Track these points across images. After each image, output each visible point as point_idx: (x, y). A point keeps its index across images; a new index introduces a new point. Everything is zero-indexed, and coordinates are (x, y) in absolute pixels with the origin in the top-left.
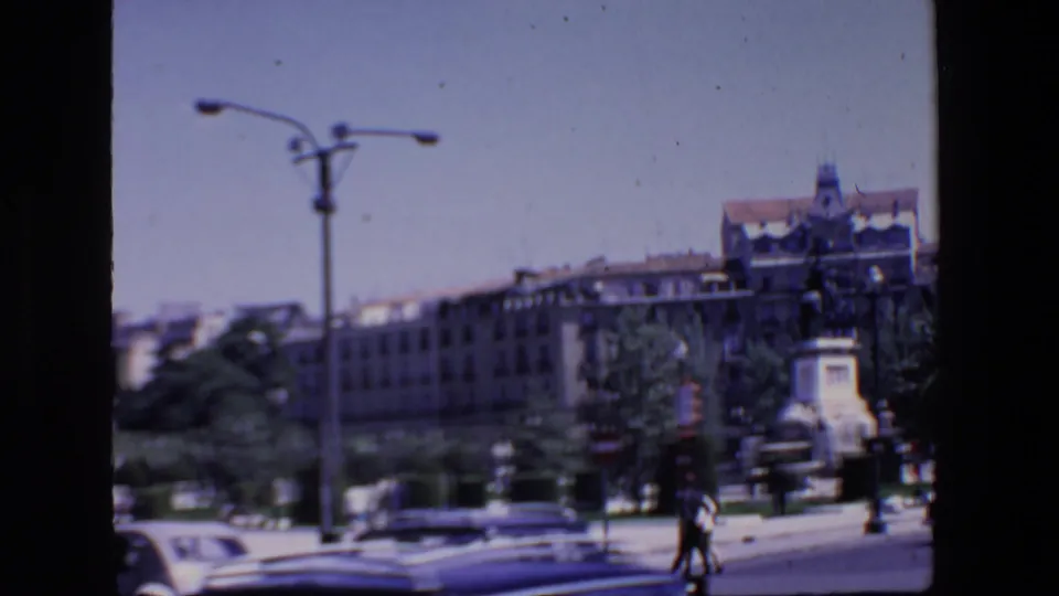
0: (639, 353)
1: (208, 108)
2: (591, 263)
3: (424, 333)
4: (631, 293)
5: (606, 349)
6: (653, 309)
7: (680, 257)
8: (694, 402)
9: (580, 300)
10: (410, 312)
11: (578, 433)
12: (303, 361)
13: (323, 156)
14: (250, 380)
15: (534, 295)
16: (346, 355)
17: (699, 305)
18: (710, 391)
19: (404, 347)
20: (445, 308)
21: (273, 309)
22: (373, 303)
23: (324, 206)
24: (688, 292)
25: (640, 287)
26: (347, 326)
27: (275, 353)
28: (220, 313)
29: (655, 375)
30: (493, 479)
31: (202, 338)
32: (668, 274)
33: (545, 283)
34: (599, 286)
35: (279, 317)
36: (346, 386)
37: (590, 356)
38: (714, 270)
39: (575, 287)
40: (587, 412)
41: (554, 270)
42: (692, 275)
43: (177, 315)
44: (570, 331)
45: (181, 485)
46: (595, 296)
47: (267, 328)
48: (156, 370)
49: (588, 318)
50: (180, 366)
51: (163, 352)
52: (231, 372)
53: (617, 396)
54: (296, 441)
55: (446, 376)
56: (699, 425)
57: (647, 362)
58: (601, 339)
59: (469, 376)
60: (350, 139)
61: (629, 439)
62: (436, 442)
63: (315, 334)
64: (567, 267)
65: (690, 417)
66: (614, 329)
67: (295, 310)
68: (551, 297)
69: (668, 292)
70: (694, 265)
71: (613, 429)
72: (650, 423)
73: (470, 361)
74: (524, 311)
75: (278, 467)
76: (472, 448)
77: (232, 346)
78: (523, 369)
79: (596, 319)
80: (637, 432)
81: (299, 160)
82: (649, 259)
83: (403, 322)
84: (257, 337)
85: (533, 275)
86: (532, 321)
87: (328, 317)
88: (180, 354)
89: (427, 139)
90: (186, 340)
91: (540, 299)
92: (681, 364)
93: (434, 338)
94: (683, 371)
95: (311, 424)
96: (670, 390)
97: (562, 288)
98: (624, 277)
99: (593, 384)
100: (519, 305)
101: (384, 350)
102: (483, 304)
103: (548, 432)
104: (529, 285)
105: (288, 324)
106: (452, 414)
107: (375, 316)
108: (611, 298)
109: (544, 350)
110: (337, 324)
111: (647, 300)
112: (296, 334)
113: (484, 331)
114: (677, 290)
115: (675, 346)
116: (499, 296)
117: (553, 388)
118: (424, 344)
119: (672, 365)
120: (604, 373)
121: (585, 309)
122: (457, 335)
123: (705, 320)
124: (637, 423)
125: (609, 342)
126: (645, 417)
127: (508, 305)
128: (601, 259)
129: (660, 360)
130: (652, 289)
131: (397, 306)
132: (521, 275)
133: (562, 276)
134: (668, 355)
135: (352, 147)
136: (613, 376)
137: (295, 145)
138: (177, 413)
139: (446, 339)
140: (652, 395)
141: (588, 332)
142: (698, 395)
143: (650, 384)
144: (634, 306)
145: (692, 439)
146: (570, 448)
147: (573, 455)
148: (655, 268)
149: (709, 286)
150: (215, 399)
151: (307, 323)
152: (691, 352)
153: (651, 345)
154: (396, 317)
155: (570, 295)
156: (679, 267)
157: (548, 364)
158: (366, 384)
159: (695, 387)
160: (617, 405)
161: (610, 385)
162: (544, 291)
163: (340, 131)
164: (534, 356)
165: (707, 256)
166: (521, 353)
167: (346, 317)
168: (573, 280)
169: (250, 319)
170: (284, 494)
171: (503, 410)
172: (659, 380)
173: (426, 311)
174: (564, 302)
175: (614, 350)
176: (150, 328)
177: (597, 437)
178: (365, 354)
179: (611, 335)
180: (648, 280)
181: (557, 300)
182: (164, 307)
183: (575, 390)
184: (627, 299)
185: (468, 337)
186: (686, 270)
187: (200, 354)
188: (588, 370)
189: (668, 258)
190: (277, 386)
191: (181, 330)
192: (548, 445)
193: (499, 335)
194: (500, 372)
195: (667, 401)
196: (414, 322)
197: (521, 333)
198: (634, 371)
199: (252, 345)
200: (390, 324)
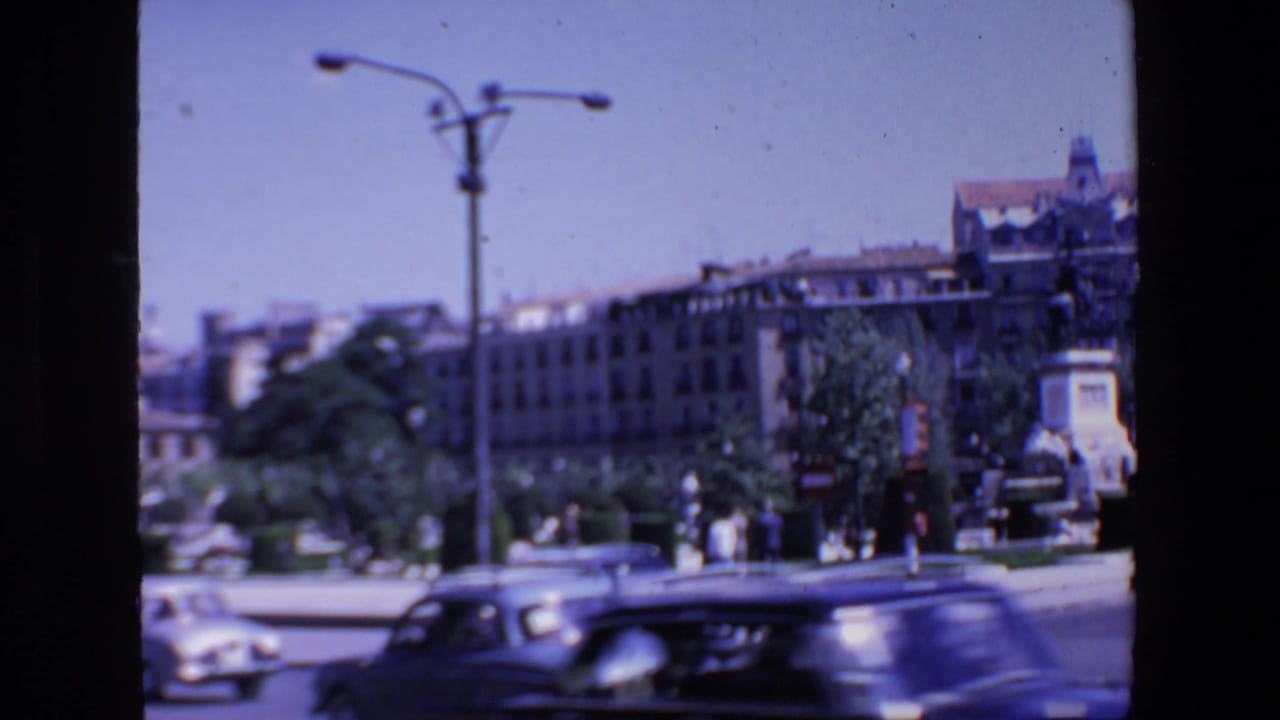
0: (851, 367)
1: (329, 63)
2: (792, 257)
3: (591, 341)
4: (842, 293)
5: (811, 362)
6: (867, 311)
7: (903, 251)
8: (922, 427)
9: (780, 301)
10: (575, 314)
11: (782, 462)
12: (443, 372)
13: (470, 123)
14: (377, 397)
15: (724, 295)
16: (495, 367)
17: (924, 311)
18: (936, 414)
19: (567, 358)
20: (616, 310)
21: (407, 310)
22: (529, 303)
23: (471, 184)
24: (911, 291)
25: (852, 286)
26: (498, 329)
27: (411, 364)
28: (342, 315)
29: (872, 393)
30: (683, 518)
31: (321, 345)
32: (891, 271)
33: (737, 280)
34: (803, 285)
35: (414, 320)
36: (496, 405)
37: (793, 369)
38: (943, 266)
39: (775, 285)
40: (790, 439)
41: (749, 265)
42: (916, 272)
43: (291, 317)
44: (768, 338)
45: (309, 524)
46: (799, 297)
47: (403, 335)
48: (265, 385)
49: (790, 323)
50: (295, 379)
51: (274, 363)
52: (354, 387)
53: (823, 420)
54: (441, 471)
55: (618, 394)
56: (924, 455)
57: (861, 380)
58: (805, 350)
59: (646, 392)
60: (503, 103)
61: (841, 472)
62: (609, 473)
63: (458, 341)
64: (765, 262)
65: (916, 445)
66: (821, 337)
67: (434, 311)
68: (745, 298)
69: (887, 294)
70: (922, 261)
71: (819, 459)
72: (865, 452)
73: (646, 374)
74: (713, 314)
75: (421, 501)
76: (655, 481)
77: (356, 355)
78: (710, 384)
79: (801, 324)
80: (855, 463)
81: (442, 127)
82: (865, 252)
83: (564, 327)
84: (387, 343)
85: (725, 271)
86: (722, 326)
87: (476, 319)
88: (294, 365)
89: (596, 103)
90: (302, 348)
91: (731, 300)
92: (903, 381)
93: (603, 346)
94: (904, 389)
95: (463, 452)
96: (890, 413)
97: (758, 287)
98: (835, 274)
99: (795, 403)
100: (706, 305)
101: (542, 361)
102: (663, 305)
103: (742, 463)
104: (718, 282)
105: (426, 328)
106: (627, 440)
107: (531, 320)
108: (818, 301)
109: (737, 361)
110: (486, 328)
111: (866, 301)
112: (436, 341)
113: (663, 338)
114: (898, 289)
115: (897, 358)
116: (682, 296)
117: (750, 410)
118: (592, 355)
119: (891, 381)
120: (808, 391)
121: (786, 312)
122: (631, 344)
123: (929, 325)
124: (852, 453)
125: (815, 352)
126: (860, 445)
127: (693, 306)
128: (806, 252)
129: (877, 374)
130: (867, 290)
131: (557, 307)
132: (708, 270)
133: (759, 271)
134: (888, 369)
135: (506, 112)
136: (820, 395)
137: (436, 110)
138: (297, 437)
139: (617, 348)
140: (869, 420)
141: (789, 341)
142: (923, 418)
143: (867, 405)
144: (846, 309)
145: (922, 473)
146: (775, 482)
147: (778, 491)
148: (871, 263)
149: (937, 286)
150: (336, 418)
151: (449, 328)
152: (914, 364)
153: (866, 357)
154: (557, 321)
155: (768, 296)
156: (900, 262)
157: (742, 378)
158: (520, 402)
159: (920, 409)
160: (832, 427)
161: (818, 404)
162: (736, 291)
163: (491, 93)
164: (723, 367)
165: (934, 250)
166: (709, 365)
167: (497, 321)
168: (772, 276)
169: (379, 322)
170: (431, 537)
171: (689, 435)
172: (878, 399)
173: (593, 314)
174: (761, 303)
175: (821, 362)
176: (257, 332)
177: (799, 468)
178: (519, 364)
179: (817, 344)
180: (865, 279)
181: (752, 301)
182: (275, 306)
183: (776, 412)
184: (836, 301)
185: (644, 345)
186: (910, 266)
187: (322, 366)
188: (790, 389)
189: (886, 250)
190: (414, 403)
191: (292, 337)
192: (748, 479)
193: (682, 343)
194: (684, 388)
195: (885, 425)
196: (577, 327)
197: (708, 340)
198: (845, 391)
199: (380, 354)
200: (549, 330)
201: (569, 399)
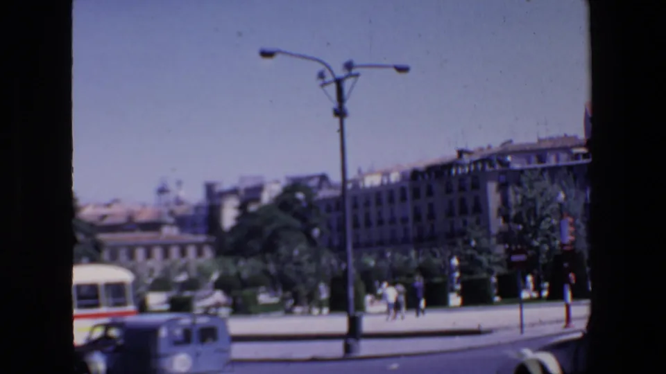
0: (534, 200)
1: (266, 54)
2: (503, 144)
3: (403, 190)
4: (529, 162)
5: (514, 197)
6: (543, 170)
7: (559, 139)
8: (571, 229)
9: (498, 167)
10: (395, 177)
11: (500, 249)
12: (329, 210)
13: (339, 82)
14: (297, 223)
15: (469, 165)
16: (355, 206)
17: (570, 168)
18: (578, 221)
19: (391, 200)
20: (415, 174)
21: (310, 178)
22: (371, 172)
23: (340, 113)
24: (564, 160)
25: (534, 159)
26: (356, 186)
27: (312, 206)
28: (277, 182)
29: (545, 213)
30: (451, 279)
31: (266, 198)
32: (552, 149)
33: (476, 157)
34: (509, 158)
35: (314, 183)
36: (356, 225)
37: (505, 201)
38: (580, 146)
39: (495, 159)
40: (504, 237)
41: (481, 149)
42: (566, 149)
43: (250, 184)
44: (492, 187)
45: (262, 288)
46: (508, 164)
47: (308, 191)
48: (238, 219)
49: (503, 178)
50: (254, 215)
51: (243, 207)
52: (285, 218)
53: (521, 227)
54: (329, 260)
55: (417, 217)
56: (573, 243)
57: (539, 205)
58: (511, 191)
59: (431, 216)
60: (354, 71)
61: (530, 252)
62: (414, 257)
63: (337, 193)
64: (489, 147)
65: (568, 238)
66: (519, 184)
67: (323, 178)
68: (480, 166)
69: (552, 161)
70: (569, 144)
71: (519, 247)
72: (543, 242)
73: (431, 206)
74: (463, 174)
75: (319, 276)
76: (437, 261)
77: (285, 202)
78: (464, 211)
79: (509, 179)
80: (537, 249)
81: (324, 85)
82: (540, 141)
83: (389, 183)
84: (300, 196)
85: (469, 153)
86: (469, 181)
87: (345, 181)
88: (253, 208)
89: (402, 69)
90: (257, 199)
91: (473, 167)
92: (561, 205)
93: (409, 194)
94: (562, 211)
95: (340, 250)
96: (555, 222)
97: (486, 160)
98: (523, 152)
99: (506, 219)
100: (460, 171)
101: (379, 202)
102: (439, 171)
103: (480, 250)
104: (466, 159)
105: (320, 187)
106: (420, 241)
107: (373, 181)
108: (516, 166)
109: (477, 199)
110: (350, 186)
111: (540, 166)
112: (324, 193)
113: (438, 188)
114: (558, 159)
115: (558, 194)
116: (448, 166)
117: (484, 223)
118: (404, 198)
119: (555, 206)
120: (513, 213)
121: (501, 172)
122: (423, 191)
123: (575, 178)
124: (536, 243)
125: (516, 193)
126: (539, 239)
127: (454, 171)
128: (511, 141)
129: (548, 203)
130: (541, 159)
131: (386, 174)
132: (461, 153)
133: (486, 153)
134: (553, 199)
135: (357, 75)
136: (519, 215)
137: (321, 75)
138: (255, 245)
139: (416, 194)
140: (544, 225)
141: (503, 187)
142: (572, 224)
143: (542, 218)
144: (530, 170)
145: (572, 251)
146: (497, 259)
147: (499, 264)
148: (544, 146)
149: (577, 156)
150: (275, 235)
151: (330, 186)
152: (566, 198)
153: (542, 194)
154: (385, 181)
155: (492, 165)
156: (559, 145)
157: (479, 208)
158: (368, 223)
159: (570, 220)
160: (525, 231)
161: (518, 219)
162: (475, 163)
163: (349, 66)
164: (470, 204)
165: (575, 138)
166: (463, 201)
167: (356, 183)
168: (493, 154)
169: (295, 185)
170: (324, 293)
171: (454, 237)
172: (548, 216)
173: (403, 176)
174: (488, 168)
175: (519, 197)
176: (234, 192)
177: (510, 252)
178: (367, 204)
179: (517, 189)
180: (541, 155)
181: (483, 168)
182: (242, 179)
183: (497, 224)
184: (526, 166)
185: (430, 193)
186: (563, 147)
187: (267, 208)
188: (504, 213)
189: (551, 139)
190: (315, 226)
191: (254, 192)
192: (483, 258)
193: (449, 191)
194: (450, 213)
195: (552, 229)
196: (397, 184)
197: (462, 189)
198: (532, 211)
199: (298, 201)
200: (382, 185)
201: (393, 221)
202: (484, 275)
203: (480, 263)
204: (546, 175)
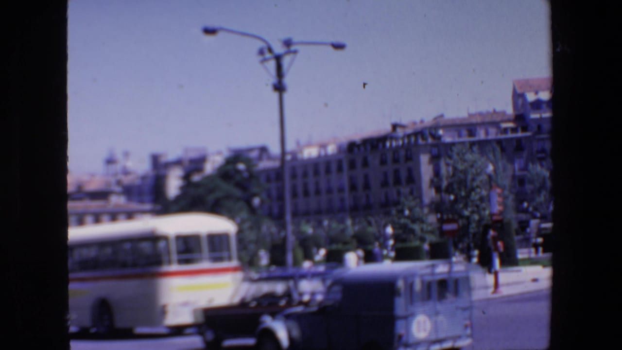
0: (465, 172)
1: (209, 31)
2: (435, 119)
3: (340, 162)
4: (460, 136)
5: (445, 170)
6: (472, 144)
7: (488, 113)
8: (500, 199)
9: (430, 140)
10: (331, 149)
11: (432, 219)
12: (268, 180)
13: (278, 59)
14: (237, 192)
15: (403, 138)
16: (294, 176)
17: (499, 142)
18: (506, 193)
19: (328, 171)
20: (352, 146)
21: (251, 150)
22: (309, 145)
23: (279, 88)
24: (493, 134)
25: (465, 132)
26: (294, 157)
27: (253, 176)
28: (219, 153)
29: (475, 184)
30: (386, 247)
31: (209, 168)
32: (483, 124)
33: (409, 131)
34: (441, 132)
35: (254, 154)
36: (294, 195)
37: (437, 173)
38: (509, 121)
39: (427, 132)
40: (437, 207)
41: (415, 123)
42: (496, 124)
43: (193, 155)
44: (424, 159)
46: (439, 138)
47: (248, 162)
48: (182, 188)
49: (435, 151)
50: (197, 185)
51: (187, 177)
52: (227, 188)
53: (452, 197)
54: (268, 227)
55: (353, 187)
56: (501, 213)
57: (470, 177)
58: (443, 163)
59: (367, 186)
60: (293, 48)
61: (461, 222)
62: (350, 226)
63: (276, 164)
64: (422, 121)
65: (497, 208)
66: (450, 157)
67: (263, 150)
68: (413, 139)
69: (481, 135)
70: (498, 119)
71: (450, 216)
72: (473, 212)
73: (366, 177)
74: (398, 147)
75: (259, 243)
76: (372, 230)
77: (227, 172)
78: (397, 181)
79: (440, 151)
80: (468, 218)
81: (264, 60)
82: (470, 115)
83: (326, 155)
84: (241, 166)
85: (403, 127)
86: (402, 153)
87: (284, 153)
88: (196, 178)
89: (338, 47)
90: (200, 170)
91: (406, 141)
92: (490, 176)
93: (345, 166)
94: (491, 181)
95: (279, 218)
96: (484, 193)
97: (419, 133)
98: (455, 126)
99: (438, 189)
100: (394, 144)
101: (316, 173)
102: (374, 144)
103: (414, 219)
104: (400, 132)
105: (260, 158)
106: (356, 210)
107: (311, 153)
108: (448, 139)
109: (410, 171)
110: (288, 157)
111: (472, 139)
112: (264, 164)
113: (374, 160)
114: (487, 133)
115: (487, 166)
116: (383, 139)
117: (417, 194)
118: (340, 169)
119: (484, 177)
120: (445, 184)
121: (433, 145)
122: (359, 162)
123: (503, 150)
124: (466, 213)
125: (448, 165)
126: (470, 209)
127: (388, 144)
128: (442, 116)
129: (478, 174)
130: (472, 133)
131: (323, 146)
132: (395, 127)
133: (419, 126)
134: (482, 171)
135: (295, 52)
136: (450, 185)
137: (261, 52)
139: (352, 165)
140: (474, 196)
141: (435, 159)
142: (500, 195)
143: (473, 189)
144: (463, 143)
145: (501, 221)
146: (430, 228)
147: (432, 232)
148: (474, 120)
149: (505, 131)
151: (270, 158)
152: (495, 171)
153: (472, 166)
154: (323, 153)
155: (424, 138)
156: (487, 119)
157: (413, 179)
158: (306, 193)
159: (498, 190)
160: (456, 201)
161: (449, 190)
162: (409, 136)
163: (288, 43)
164: (403, 174)
165: (504, 113)
166: (397, 172)
167: (294, 155)
168: (425, 128)
169: (237, 156)
170: (264, 259)
171: (388, 206)
172: (478, 187)
173: (340, 149)
174: (420, 141)
175: (451, 169)
176: (178, 163)
177: (441, 221)
178: (305, 175)
179: (449, 161)
180: (471, 128)
181: (416, 141)
182: (186, 150)
183: (429, 194)
184: (457, 140)
185: (365, 164)
186: (492, 121)
187: (210, 178)
188: (436, 183)
189: (480, 114)
190: (255, 195)
191: (196, 164)
192: (416, 227)
193: (383, 162)
194: (385, 184)
195: (482, 199)
196: (333, 155)
197: (396, 160)
198: (462, 183)
199: (238, 172)
200: (319, 156)
201: (329, 191)
202: (417, 243)
203: (412, 231)
204: (475, 148)
